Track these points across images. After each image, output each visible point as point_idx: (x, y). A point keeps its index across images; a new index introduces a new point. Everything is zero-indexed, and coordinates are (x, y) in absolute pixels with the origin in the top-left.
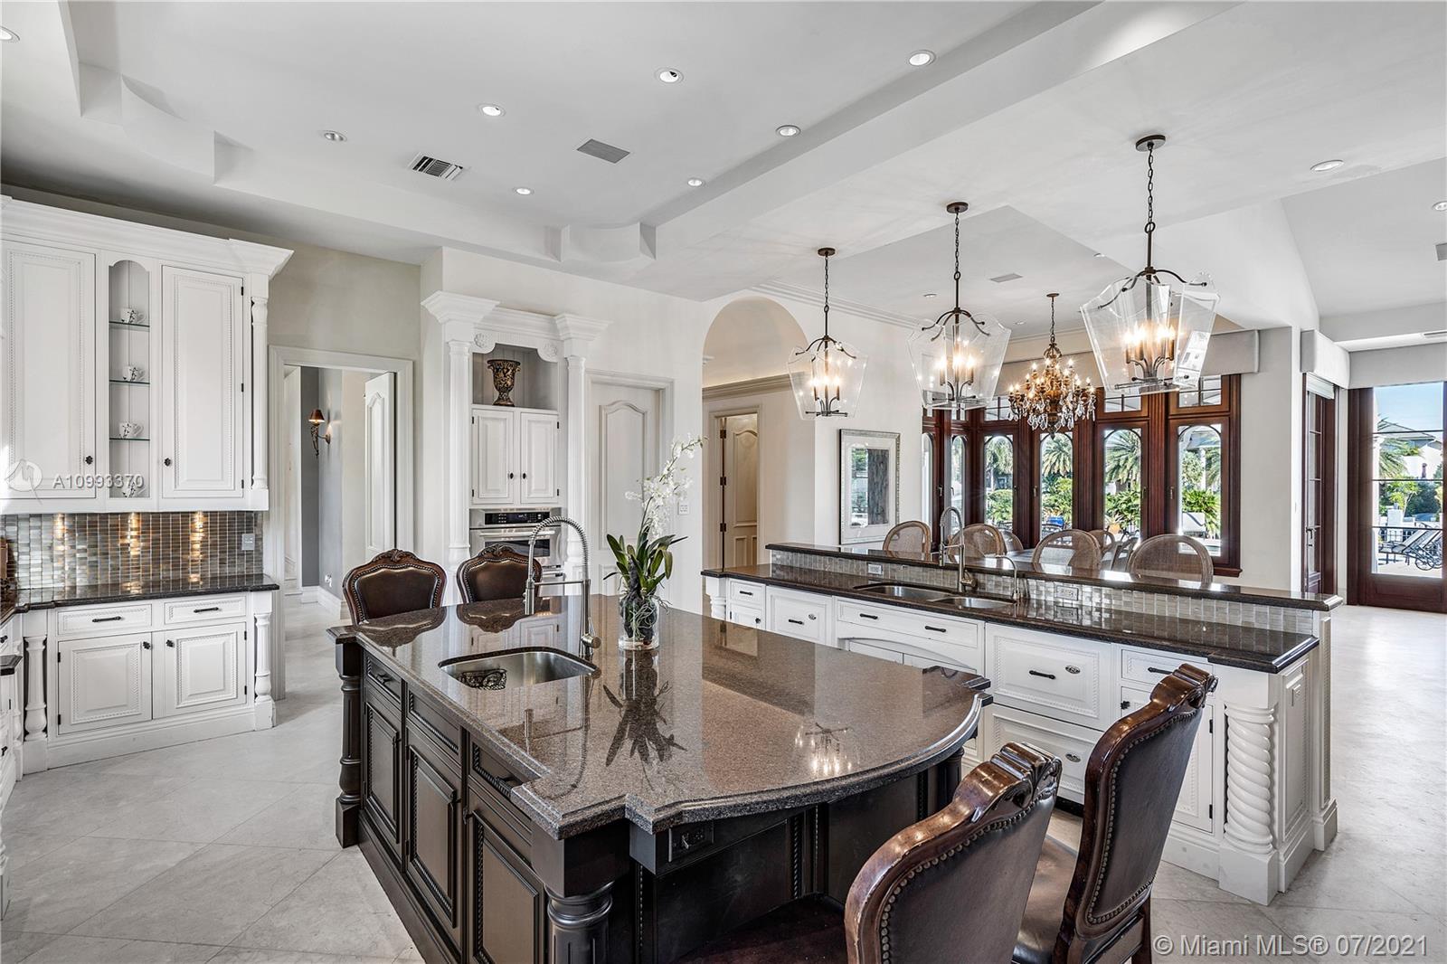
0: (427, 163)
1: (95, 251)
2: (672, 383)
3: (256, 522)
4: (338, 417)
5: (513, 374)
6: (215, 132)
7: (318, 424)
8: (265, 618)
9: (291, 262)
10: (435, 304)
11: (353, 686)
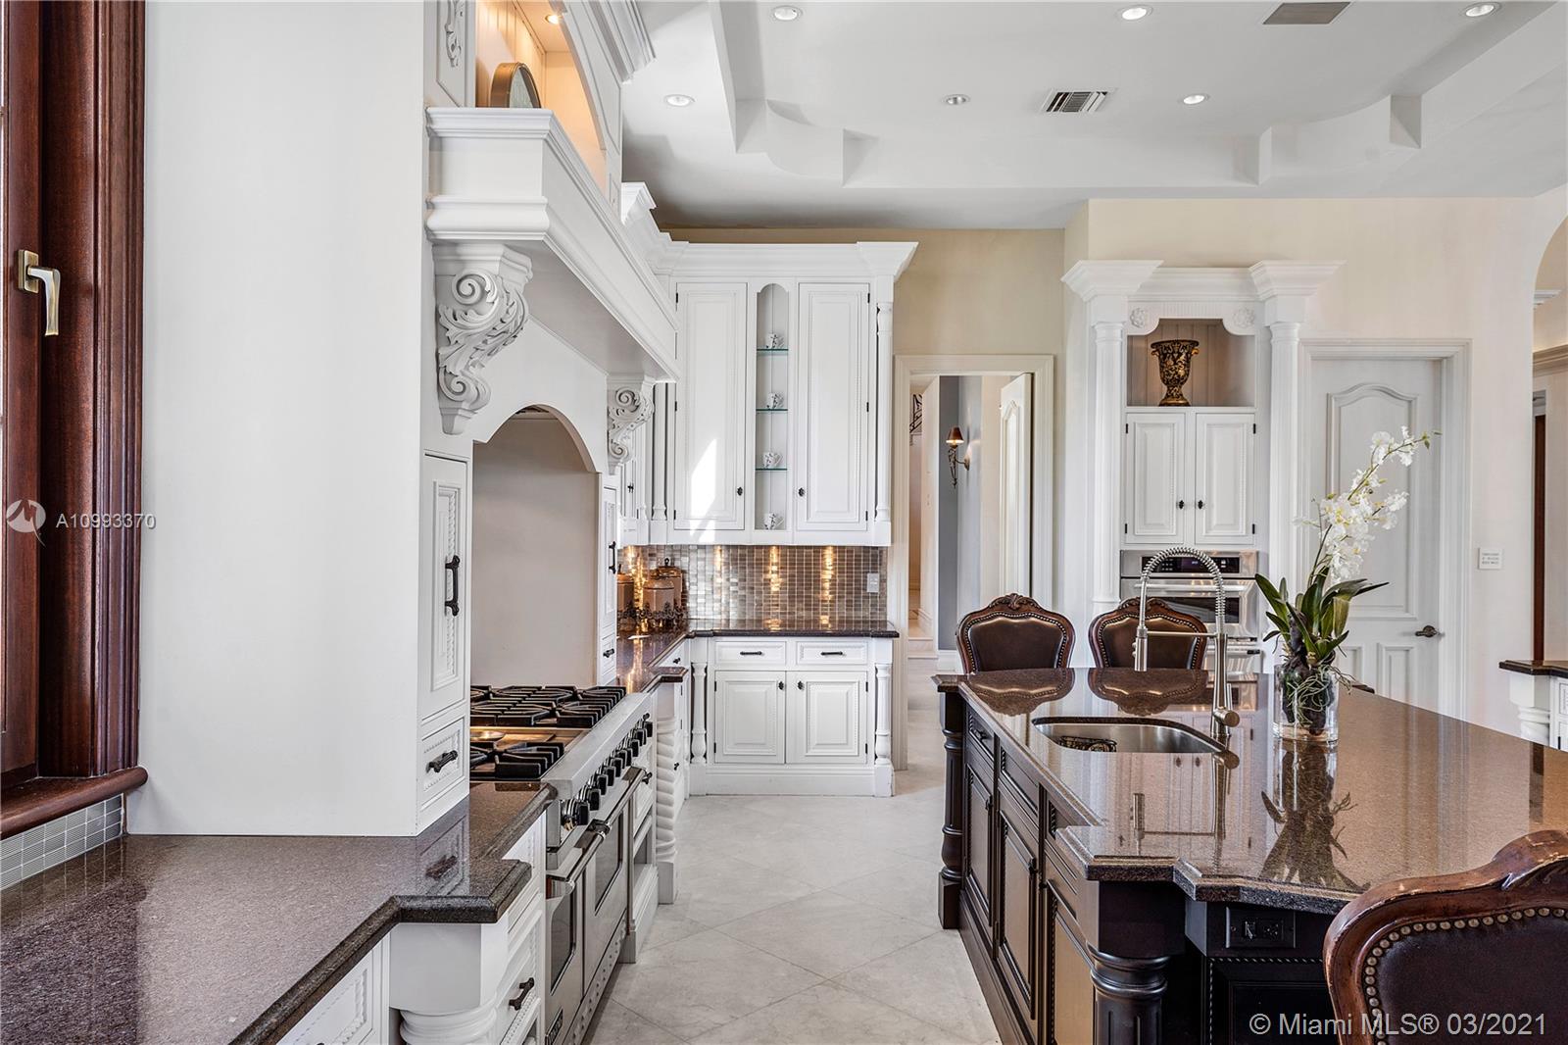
0: (1063, 99)
1: (746, 280)
2: (1466, 346)
3: (881, 560)
4: (977, 435)
5: (1188, 360)
6: (844, 131)
7: (956, 446)
8: (885, 669)
9: (916, 255)
10: (1080, 275)
11: (956, 744)
